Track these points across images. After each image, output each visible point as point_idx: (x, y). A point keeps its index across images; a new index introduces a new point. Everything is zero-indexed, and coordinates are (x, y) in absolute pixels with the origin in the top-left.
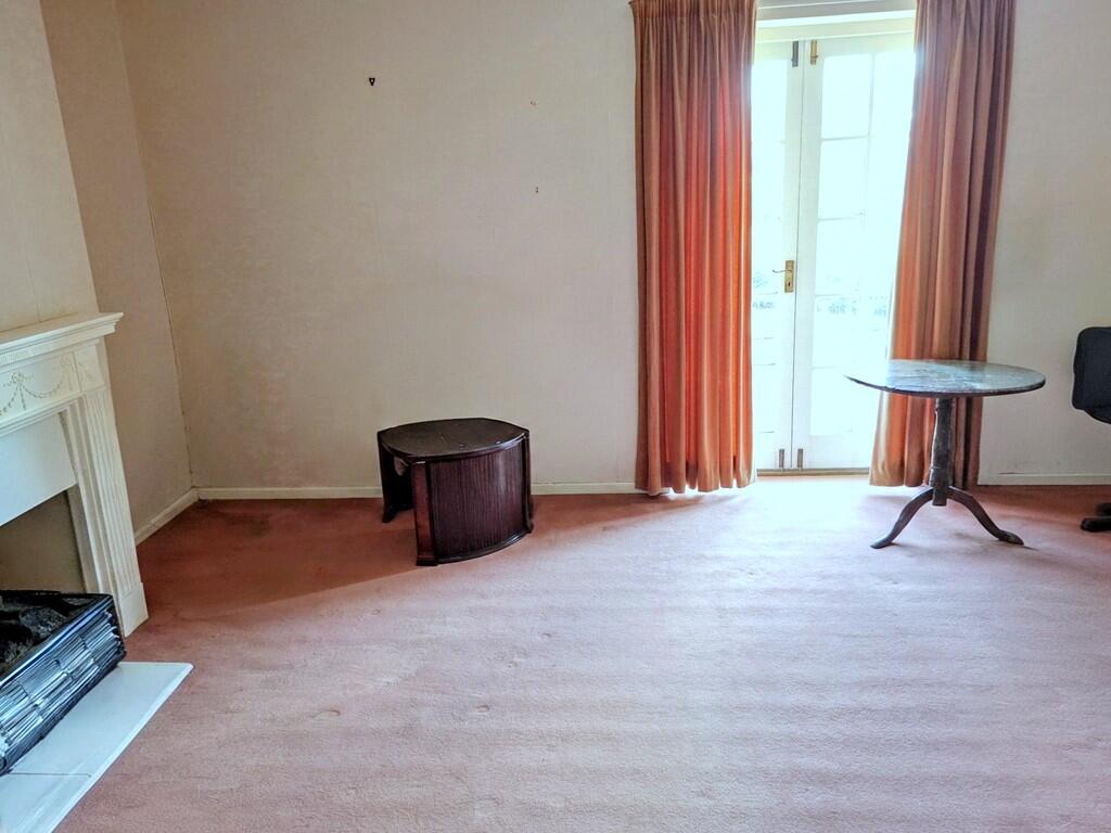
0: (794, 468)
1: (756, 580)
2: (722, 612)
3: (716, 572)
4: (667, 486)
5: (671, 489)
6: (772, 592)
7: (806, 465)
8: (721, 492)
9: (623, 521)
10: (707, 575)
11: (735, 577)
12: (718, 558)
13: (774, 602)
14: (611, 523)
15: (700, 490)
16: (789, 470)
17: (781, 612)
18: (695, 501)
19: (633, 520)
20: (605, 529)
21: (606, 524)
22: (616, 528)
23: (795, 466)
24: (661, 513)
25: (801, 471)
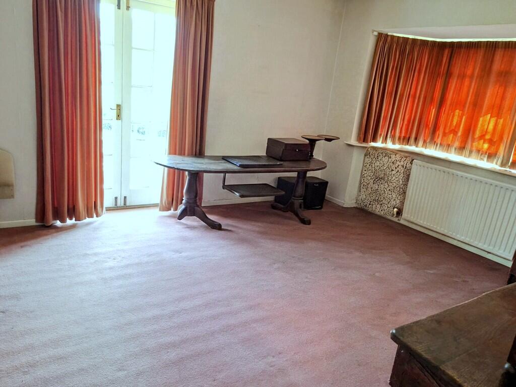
0: (123, 206)
1: (118, 261)
2: (105, 280)
3: (96, 261)
4: (56, 220)
5: (58, 221)
6: (127, 266)
7: (128, 204)
8: (88, 220)
9: (33, 241)
10: (91, 264)
11: (106, 262)
12: (95, 254)
13: (130, 271)
14: (25, 243)
15: (76, 221)
16: (120, 207)
17: (134, 275)
18: (73, 227)
19: (39, 240)
20: (22, 247)
21: (22, 244)
22: (30, 246)
23: (122, 205)
24: (55, 234)
25: (126, 207)
